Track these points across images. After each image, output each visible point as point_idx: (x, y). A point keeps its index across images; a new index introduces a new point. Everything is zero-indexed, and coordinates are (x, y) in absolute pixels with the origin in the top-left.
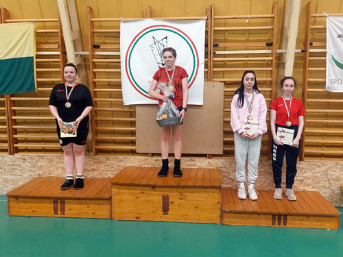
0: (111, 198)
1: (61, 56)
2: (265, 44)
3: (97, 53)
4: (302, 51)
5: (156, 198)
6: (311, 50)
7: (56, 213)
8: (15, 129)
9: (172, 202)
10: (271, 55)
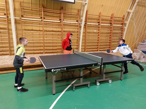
1: (7, 18)
2: (76, 21)
10: (78, 24)
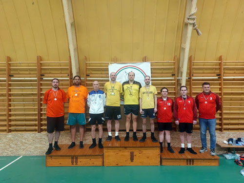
0: (103, 155)
1: (69, 80)
2: (171, 75)
3: (88, 79)
4: (189, 78)
5: (127, 153)
6: (193, 78)
7: (73, 164)
8: (42, 119)
10: (174, 80)
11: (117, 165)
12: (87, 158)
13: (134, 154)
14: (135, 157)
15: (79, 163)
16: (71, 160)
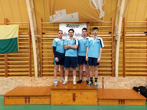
0: (50, 95)
1: (29, 37)
3: (43, 36)
4: (122, 35)
5: (70, 94)
7: (26, 103)
8: (9, 67)
9: (77, 96)
11: (62, 104)
12: (37, 98)
13: (76, 95)
14: (76, 98)
15: (31, 102)
16: (24, 99)
